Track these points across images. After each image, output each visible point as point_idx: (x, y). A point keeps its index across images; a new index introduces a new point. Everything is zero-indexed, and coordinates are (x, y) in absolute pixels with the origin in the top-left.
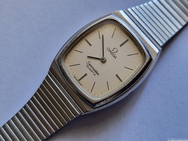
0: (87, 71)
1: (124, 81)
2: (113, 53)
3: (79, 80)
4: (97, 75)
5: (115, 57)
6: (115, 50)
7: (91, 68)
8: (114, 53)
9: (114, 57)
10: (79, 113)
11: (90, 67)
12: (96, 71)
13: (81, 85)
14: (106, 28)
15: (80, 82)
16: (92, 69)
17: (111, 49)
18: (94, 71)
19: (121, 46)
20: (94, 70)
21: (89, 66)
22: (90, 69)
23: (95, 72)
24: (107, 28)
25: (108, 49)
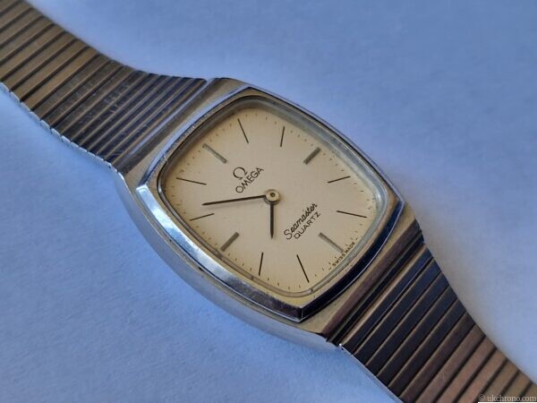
1: (317, 144)
2: (249, 177)
3: (341, 250)
4: (316, 209)
5: (259, 171)
6: (240, 173)
8: (249, 174)
9: (258, 174)
11: (299, 229)
13: (353, 243)
14: (179, 202)
15: (345, 248)
16: (305, 223)
18: (308, 218)
19: (225, 161)
20: (304, 217)
21: (296, 232)
22: (306, 227)
23: (311, 215)
24: (181, 201)
25: (240, 189)
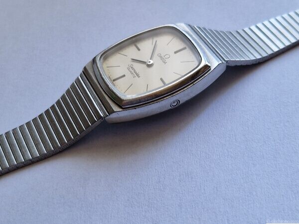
0: (127, 72)
2: (163, 59)
3: (114, 80)
4: (137, 77)
6: (167, 56)
7: (132, 70)
8: (165, 59)
9: (164, 62)
10: (102, 116)
12: (137, 74)
13: (115, 85)
15: (114, 82)
16: (133, 72)
17: (162, 55)
18: (134, 74)
19: (176, 52)
20: (136, 72)
21: (131, 68)
22: (131, 72)
25: (159, 55)
